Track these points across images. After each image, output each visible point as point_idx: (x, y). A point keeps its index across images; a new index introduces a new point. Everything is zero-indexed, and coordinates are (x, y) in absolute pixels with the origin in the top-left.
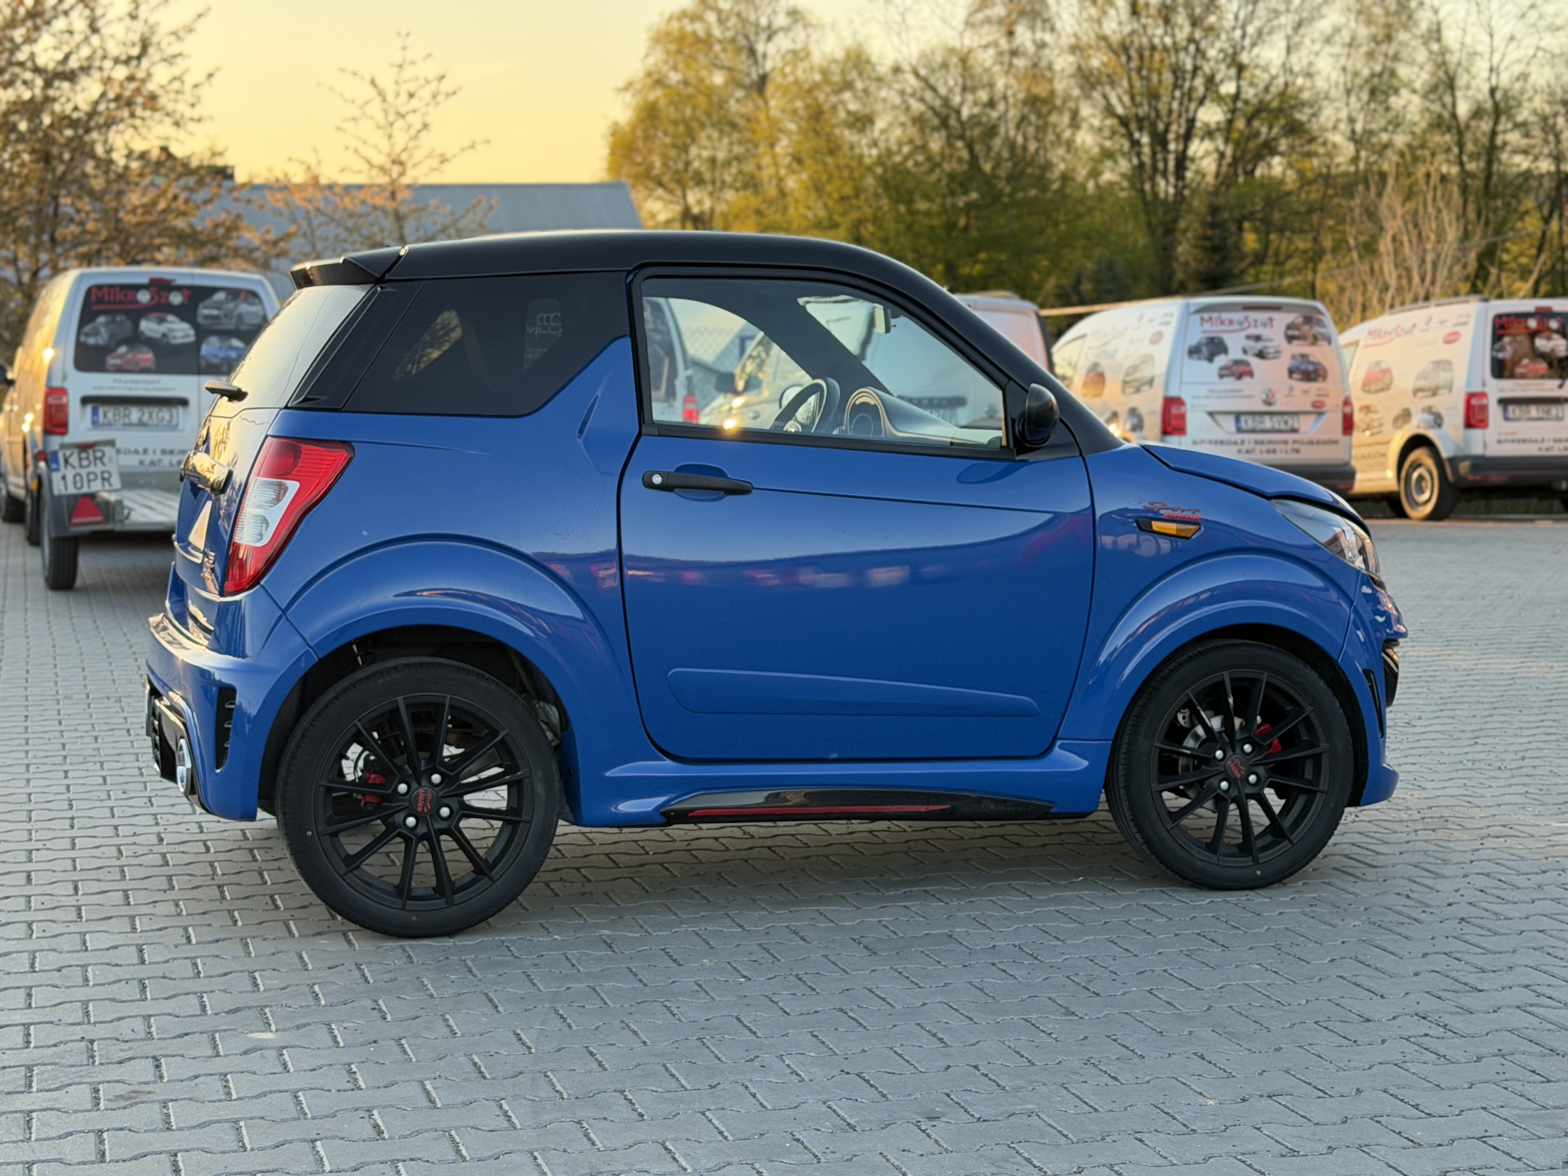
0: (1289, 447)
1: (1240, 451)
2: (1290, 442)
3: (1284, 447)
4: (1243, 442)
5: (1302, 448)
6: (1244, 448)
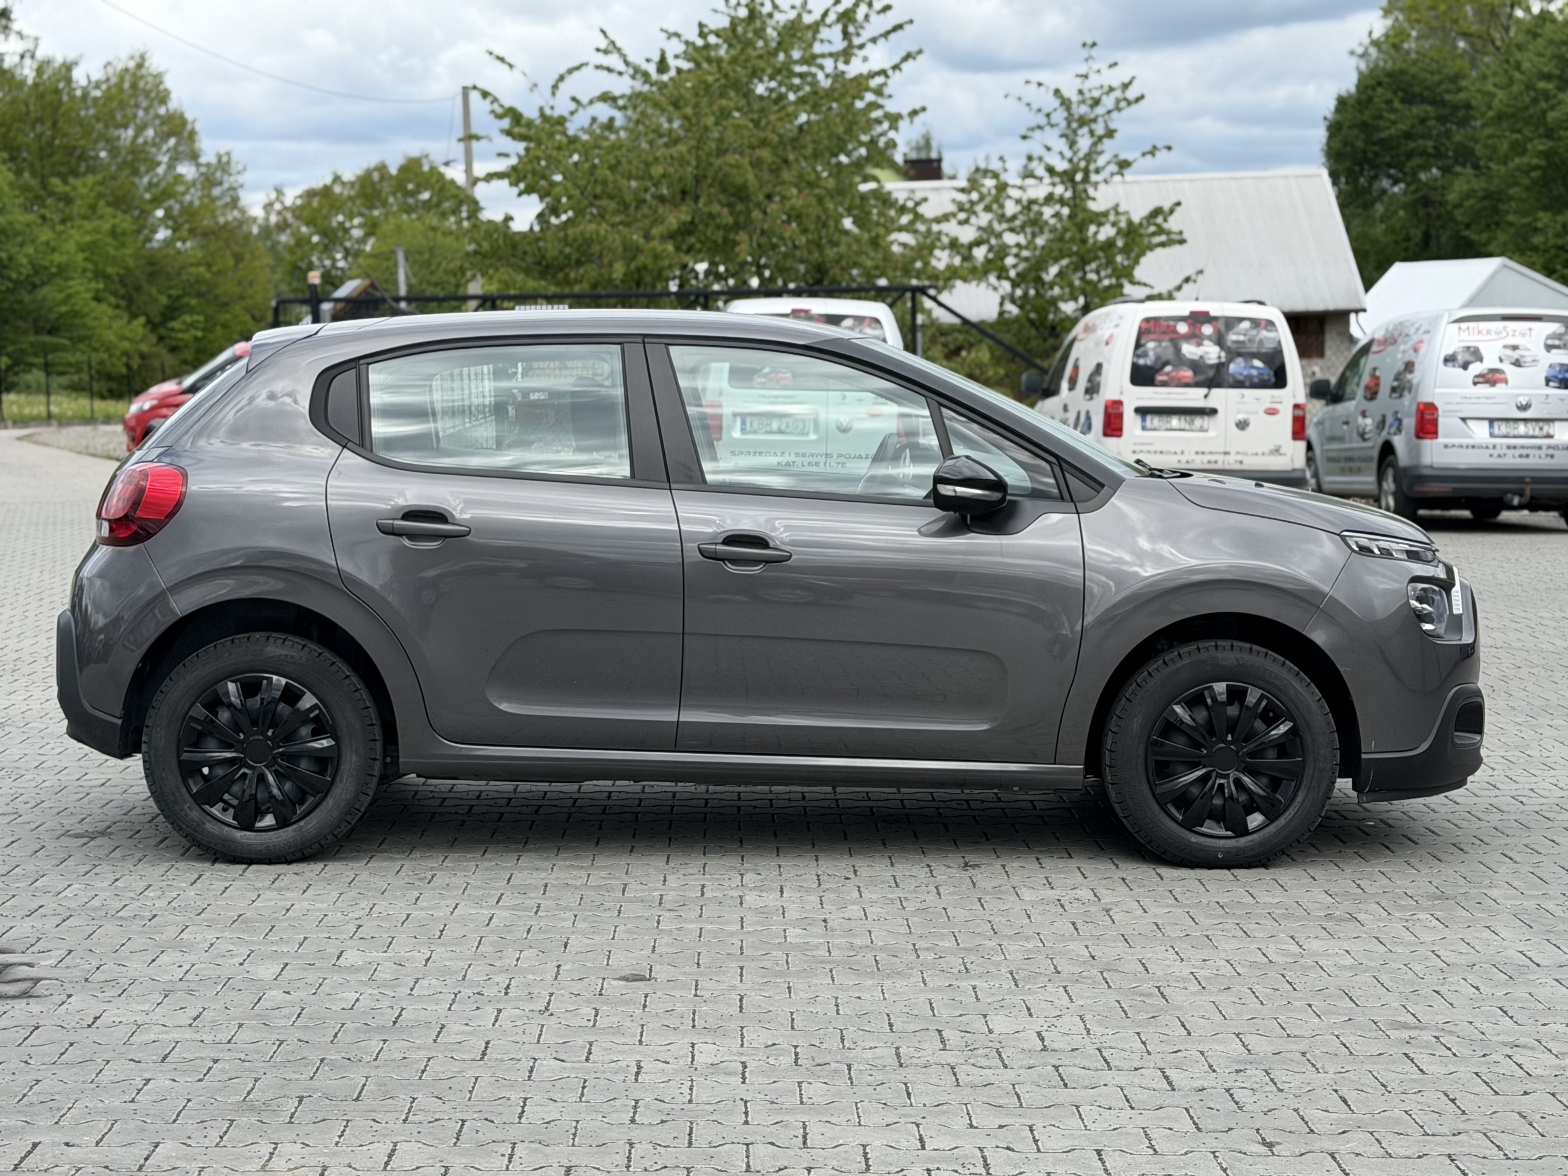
0: (1543, 453)
2: (1544, 448)
3: (1537, 452)
4: (1494, 447)
5: (1556, 453)
6: (1496, 453)
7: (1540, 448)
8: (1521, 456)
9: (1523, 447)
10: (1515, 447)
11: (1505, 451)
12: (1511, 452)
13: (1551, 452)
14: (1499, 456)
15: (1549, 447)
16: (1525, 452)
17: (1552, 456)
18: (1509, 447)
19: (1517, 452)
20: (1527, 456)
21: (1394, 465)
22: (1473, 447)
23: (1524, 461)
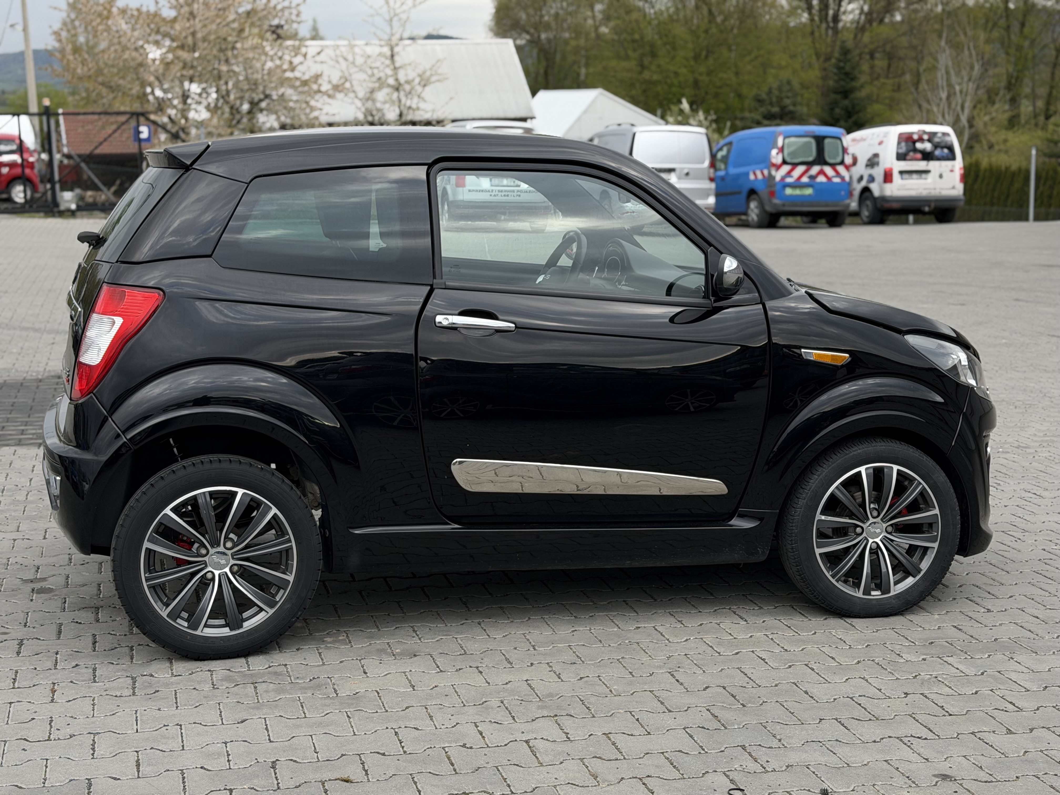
0: (515, 194)
1: (491, 195)
2: (516, 191)
3: (512, 194)
4: (492, 191)
5: (522, 194)
6: (493, 194)
7: (514, 191)
8: (504, 196)
9: (506, 191)
10: (502, 191)
11: (497, 193)
12: (500, 194)
13: (519, 193)
14: (495, 196)
15: (518, 191)
16: (506, 194)
17: (519, 196)
18: (499, 191)
19: (503, 194)
20: (508, 196)
21: (447, 199)
22: (482, 191)
23: (506, 198)
